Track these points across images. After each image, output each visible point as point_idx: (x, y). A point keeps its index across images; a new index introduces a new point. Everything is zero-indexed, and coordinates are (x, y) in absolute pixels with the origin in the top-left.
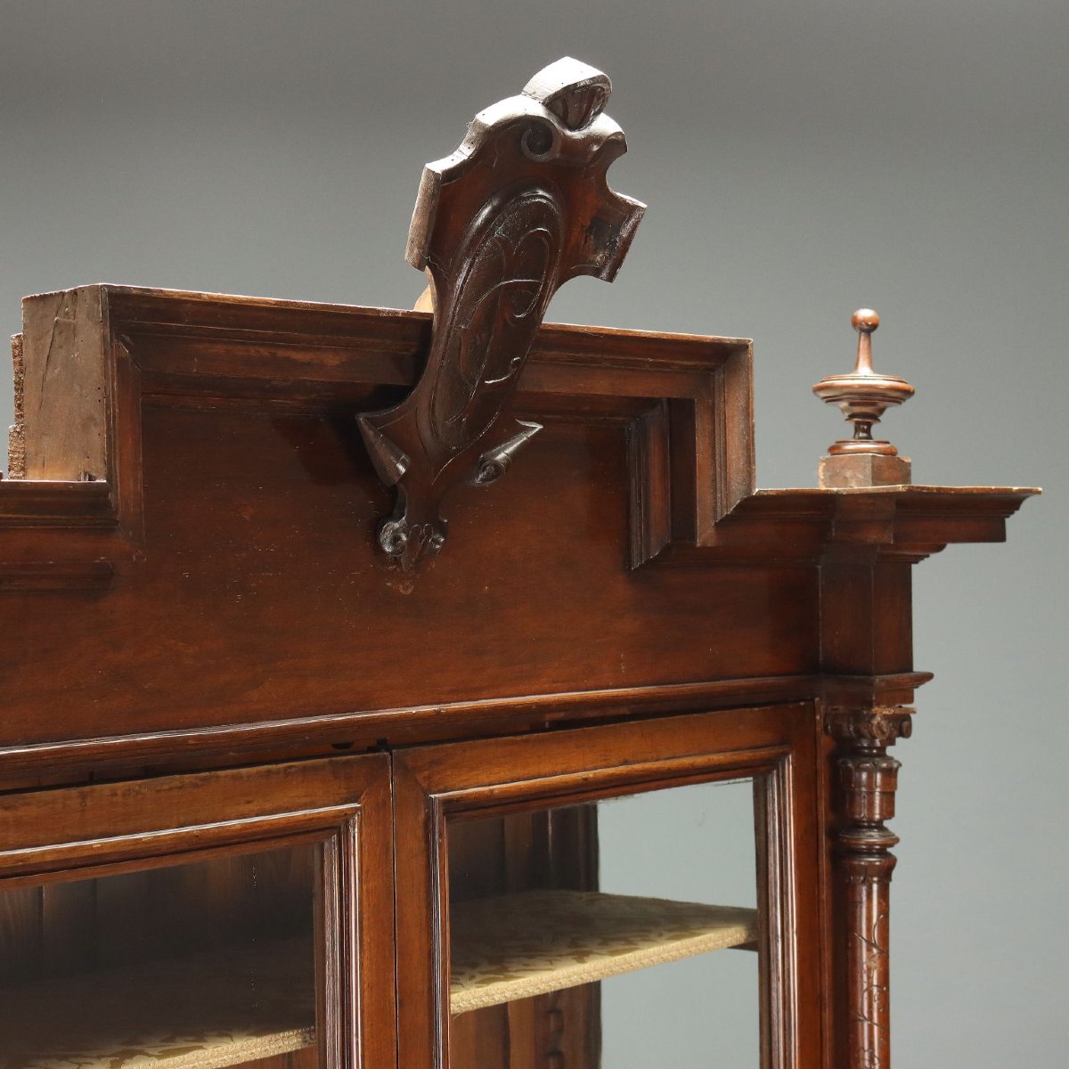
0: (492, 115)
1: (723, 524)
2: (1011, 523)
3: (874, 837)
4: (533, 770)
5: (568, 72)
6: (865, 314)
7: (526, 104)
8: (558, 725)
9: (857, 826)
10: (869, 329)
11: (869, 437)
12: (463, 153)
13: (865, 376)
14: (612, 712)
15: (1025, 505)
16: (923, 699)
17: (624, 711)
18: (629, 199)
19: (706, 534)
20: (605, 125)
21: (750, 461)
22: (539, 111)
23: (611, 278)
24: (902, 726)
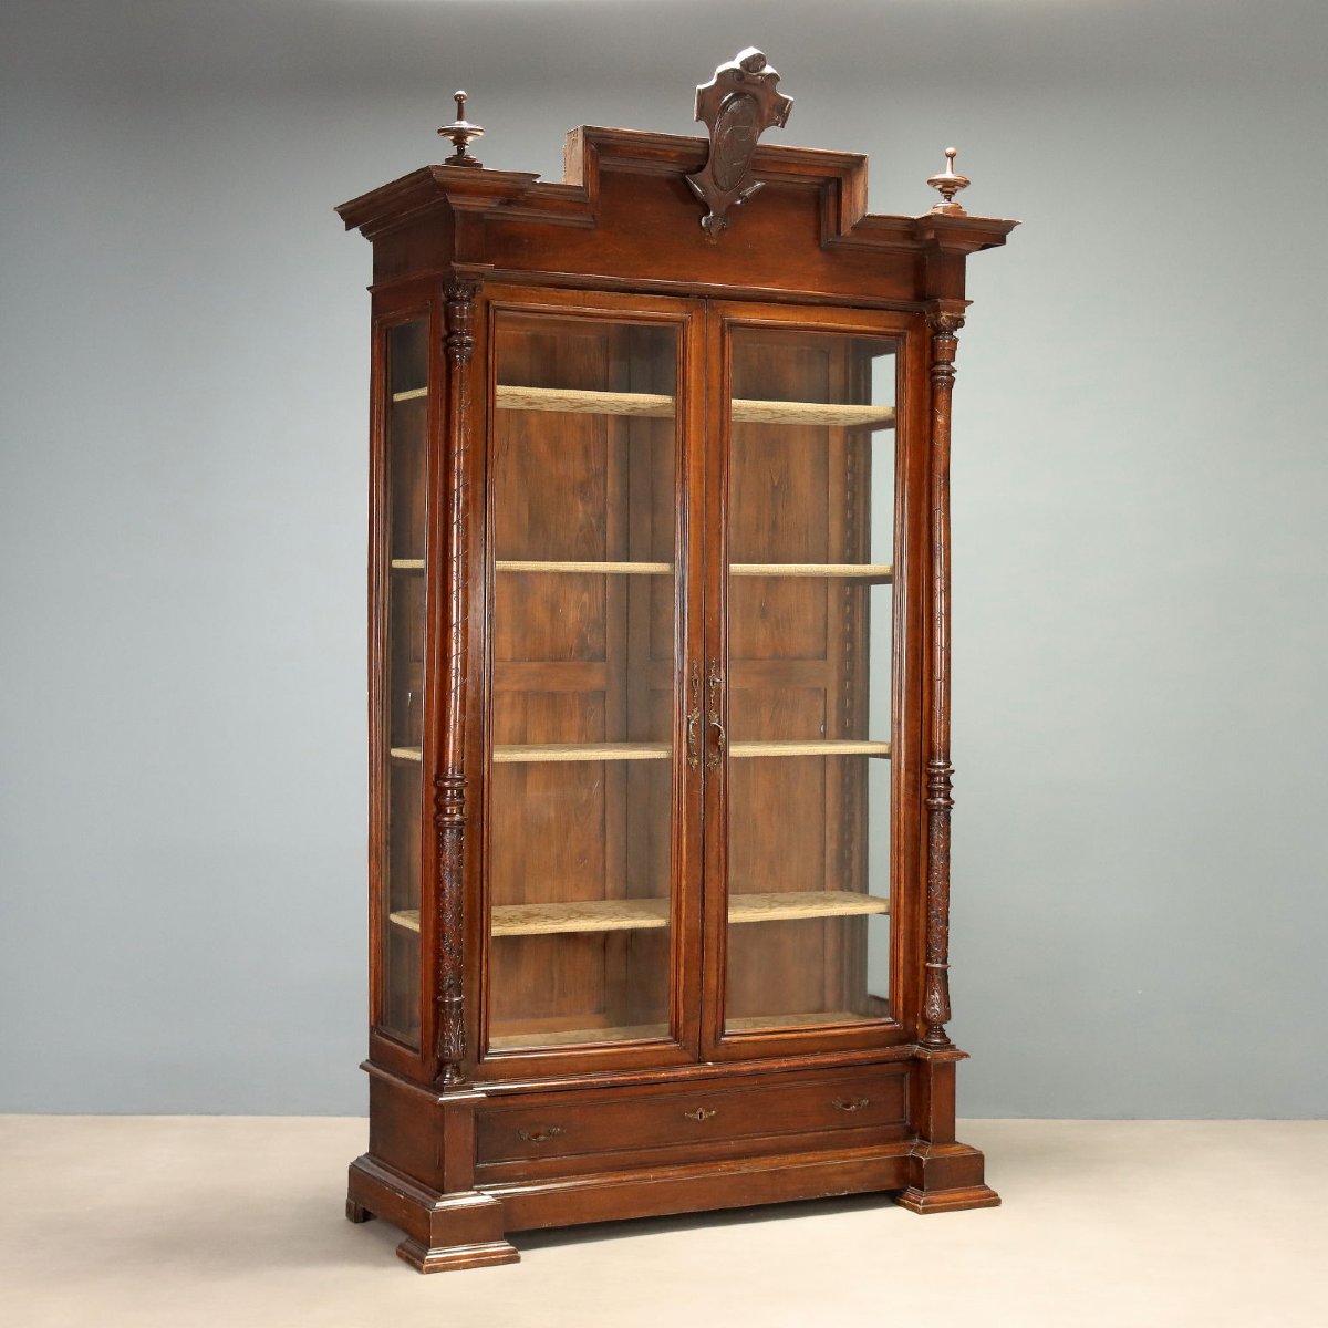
0: (720, 69)
1: (854, 228)
2: (1009, 237)
3: (945, 368)
4: (772, 317)
5: (750, 52)
6: (950, 150)
7: (736, 64)
8: (783, 302)
9: (938, 363)
10: (951, 156)
11: (950, 200)
12: (712, 82)
13: (949, 175)
14: (811, 300)
15: (1015, 229)
16: (969, 313)
17: (817, 301)
18: (786, 97)
19: (846, 230)
20: (768, 70)
21: (866, 202)
22: (738, 67)
23: (783, 127)
24: (959, 323)
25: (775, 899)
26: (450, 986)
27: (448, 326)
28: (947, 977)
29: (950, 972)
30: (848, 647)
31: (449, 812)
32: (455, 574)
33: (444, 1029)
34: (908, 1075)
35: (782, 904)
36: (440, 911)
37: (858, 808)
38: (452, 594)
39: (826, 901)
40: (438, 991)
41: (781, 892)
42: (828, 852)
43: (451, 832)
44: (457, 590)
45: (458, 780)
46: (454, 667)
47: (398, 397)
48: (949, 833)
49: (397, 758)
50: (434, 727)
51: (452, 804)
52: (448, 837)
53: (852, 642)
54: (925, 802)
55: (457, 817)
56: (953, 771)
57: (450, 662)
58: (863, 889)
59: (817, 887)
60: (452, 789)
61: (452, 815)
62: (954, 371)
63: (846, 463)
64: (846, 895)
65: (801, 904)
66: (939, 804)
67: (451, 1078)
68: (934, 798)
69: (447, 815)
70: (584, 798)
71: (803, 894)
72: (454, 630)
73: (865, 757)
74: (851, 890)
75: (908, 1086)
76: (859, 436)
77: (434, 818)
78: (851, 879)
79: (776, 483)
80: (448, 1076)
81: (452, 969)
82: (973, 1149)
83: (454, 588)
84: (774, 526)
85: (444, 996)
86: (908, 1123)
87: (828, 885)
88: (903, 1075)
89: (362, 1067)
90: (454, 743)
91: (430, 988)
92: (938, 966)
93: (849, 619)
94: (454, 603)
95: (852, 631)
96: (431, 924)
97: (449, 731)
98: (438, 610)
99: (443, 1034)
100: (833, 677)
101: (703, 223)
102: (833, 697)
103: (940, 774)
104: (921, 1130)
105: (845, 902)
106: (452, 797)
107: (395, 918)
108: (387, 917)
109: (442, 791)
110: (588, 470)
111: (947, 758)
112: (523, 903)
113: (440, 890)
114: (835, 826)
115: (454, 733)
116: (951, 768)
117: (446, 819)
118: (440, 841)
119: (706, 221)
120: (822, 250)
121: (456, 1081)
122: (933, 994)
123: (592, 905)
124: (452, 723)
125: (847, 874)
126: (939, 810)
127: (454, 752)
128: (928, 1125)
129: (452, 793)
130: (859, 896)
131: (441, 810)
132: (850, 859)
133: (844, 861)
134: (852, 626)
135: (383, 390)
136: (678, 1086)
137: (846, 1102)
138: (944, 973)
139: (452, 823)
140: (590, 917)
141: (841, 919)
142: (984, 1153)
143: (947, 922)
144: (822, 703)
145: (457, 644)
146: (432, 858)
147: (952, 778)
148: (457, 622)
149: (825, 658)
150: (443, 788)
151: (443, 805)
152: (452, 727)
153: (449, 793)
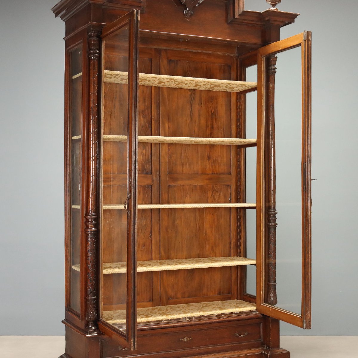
1: (240, 15)
2: (296, 20)
3: (272, 67)
9: (270, 65)
11: (274, 7)
15: (298, 17)
19: (237, 16)
21: (243, 6)
25: (213, 259)
26: (91, 293)
27: (89, 46)
28: (275, 288)
29: (276, 286)
30: (238, 170)
31: (90, 227)
32: (92, 139)
33: (88, 309)
34: (262, 324)
35: (215, 261)
36: (87, 264)
37: (242, 227)
38: (91, 146)
39: (232, 260)
40: (86, 295)
41: (216, 257)
42: (232, 243)
43: (91, 235)
44: (93, 145)
45: (93, 215)
46: (91, 173)
47: (74, 77)
48: (275, 235)
49: (74, 209)
50: (85, 196)
51: (91, 224)
52: (90, 236)
53: (240, 169)
54: (267, 224)
55: (93, 229)
56: (277, 213)
57: (90, 171)
58: (245, 256)
59: (229, 255)
60: (91, 218)
61: (91, 228)
62: (276, 68)
63: (237, 105)
64: (239, 258)
65: (222, 261)
66: (272, 225)
67: (91, 328)
68: (270, 223)
69: (89, 229)
70: (144, 223)
71: (224, 258)
72: (92, 159)
73: (245, 208)
74: (240, 256)
75: (262, 327)
76: (242, 95)
77: (85, 230)
78: (240, 252)
79: (213, 112)
80: (90, 327)
81: (91, 286)
82: (286, 350)
83: (92, 144)
84: (212, 127)
85: (89, 297)
86: (262, 341)
87: (232, 254)
88: (260, 323)
89: (63, 322)
90: (92, 201)
91: (84, 293)
92: (272, 284)
93: (238, 160)
94: (92, 149)
95: (240, 165)
96: (84, 269)
97: (90, 197)
98: (86, 152)
99: (88, 311)
100: (234, 180)
101: (184, 13)
102: (233, 187)
103: (273, 214)
104: (267, 343)
105: (239, 260)
106: (91, 222)
107: (73, 267)
108: (71, 267)
109: (87, 220)
110: (145, 106)
111: (274, 208)
112: (121, 261)
113: (87, 257)
114: (235, 234)
115: (92, 198)
116: (276, 212)
117: (89, 230)
118: (87, 238)
119: (186, 12)
120: (229, 24)
121: (93, 328)
122: (271, 294)
123: (147, 262)
124: (91, 194)
125: (239, 250)
126: (272, 227)
127: (92, 205)
128: (270, 342)
129: (91, 220)
130: (243, 259)
131: (87, 227)
132: (240, 245)
133: (238, 246)
134: (240, 162)
135: (69, 75)
136: (178, 329)
137: (239, 333)
138: (275, 286)
139: (91, 231)
140: (145, 266)
141: (237, 267)
142: (290, 352)
143: (275, 267)
144: (230, 190)
145: (93, 164)
146: (84, 245)
147: (276, 215)
148: (93, 157)
149: (231, 174)
150: (88, 218)
151: (88, 225)
152: (91, 195)
153: (90, 220)
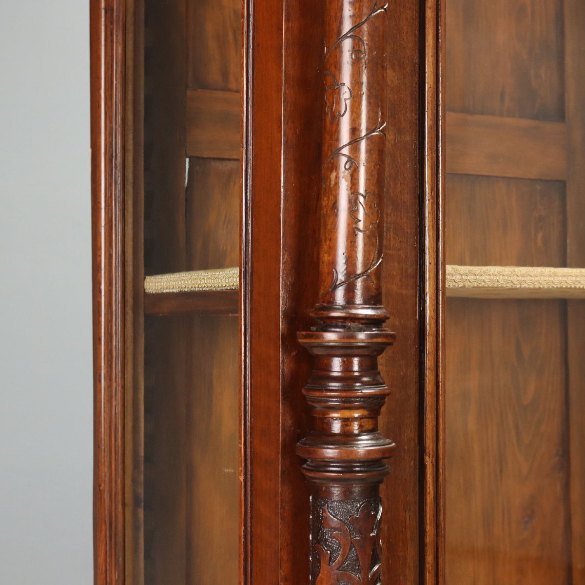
31: (336, 427)
43: (347, 495)
45: (369, 322)
51: (347, 404)
52: (337, 506)
55: (365, 444)
60: (347, 351)
61: (347, 438)
69: (331, 439)
97: (335, 167)
106: (347, 379)
109: (313, 367)
117: (330, 452)
129: (347, 367)
131: (313, 428)
150: (317, 352)
151: (318, 407)
152: (345, 151)
153: (337, 365)
